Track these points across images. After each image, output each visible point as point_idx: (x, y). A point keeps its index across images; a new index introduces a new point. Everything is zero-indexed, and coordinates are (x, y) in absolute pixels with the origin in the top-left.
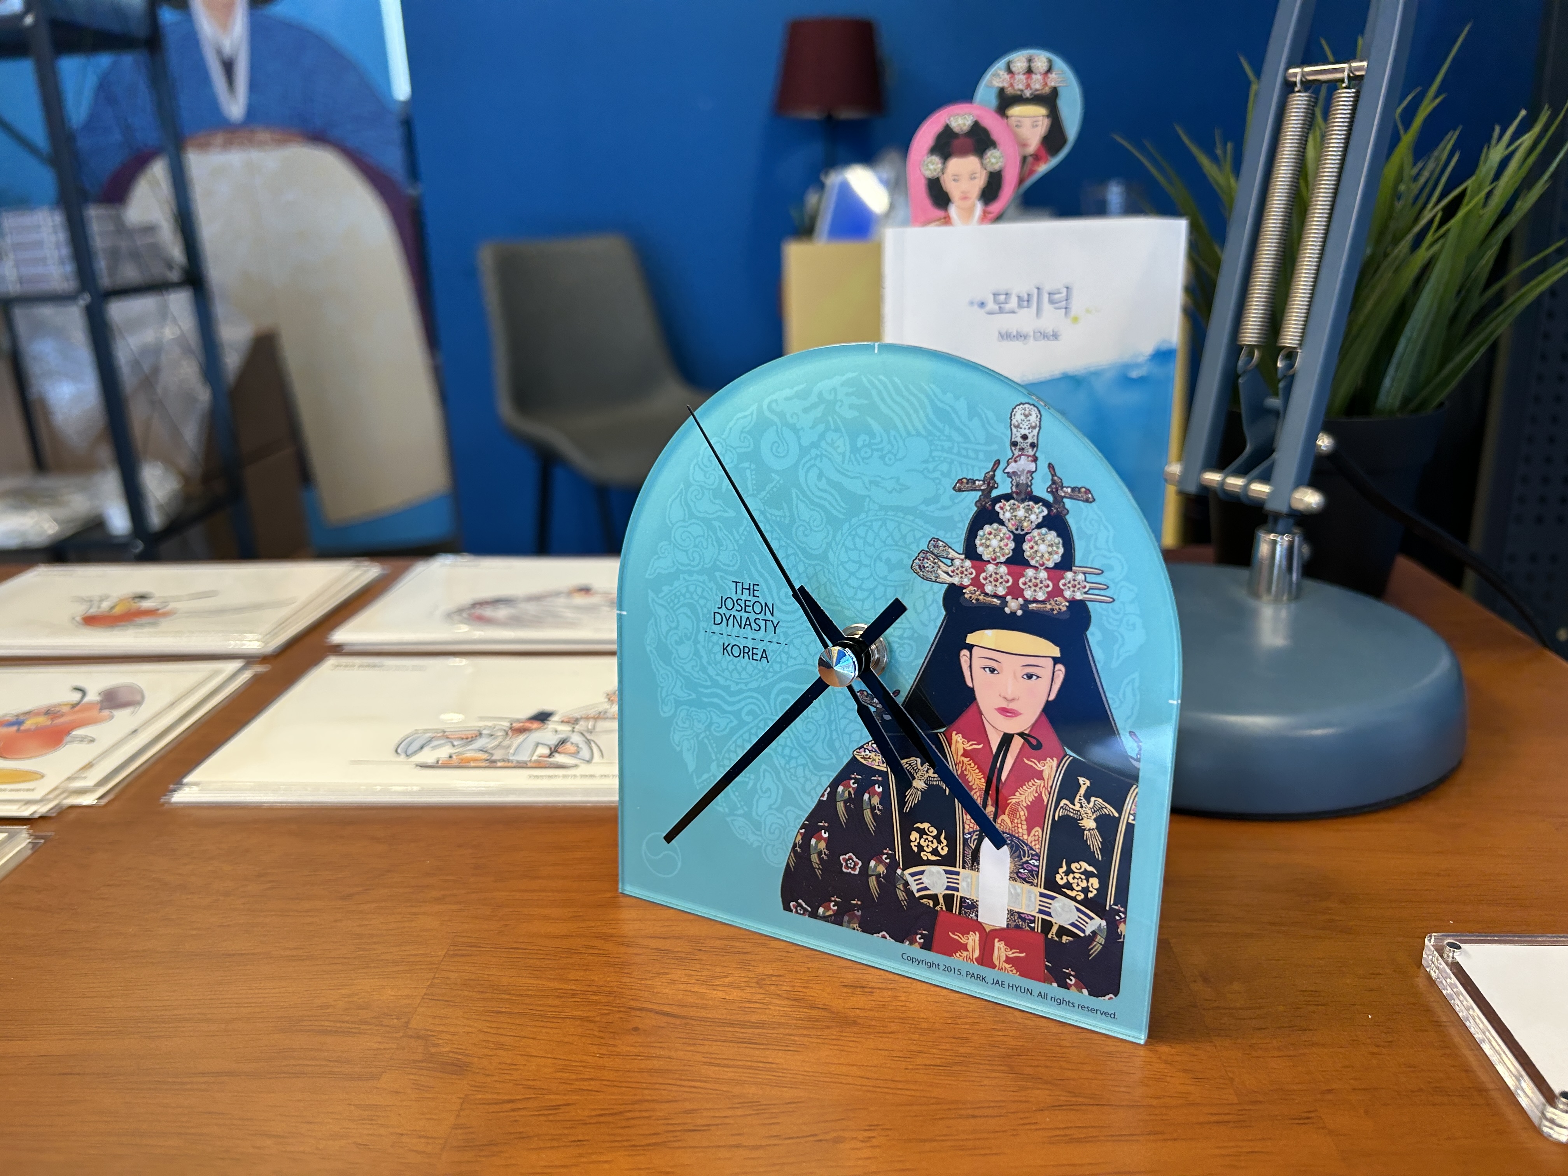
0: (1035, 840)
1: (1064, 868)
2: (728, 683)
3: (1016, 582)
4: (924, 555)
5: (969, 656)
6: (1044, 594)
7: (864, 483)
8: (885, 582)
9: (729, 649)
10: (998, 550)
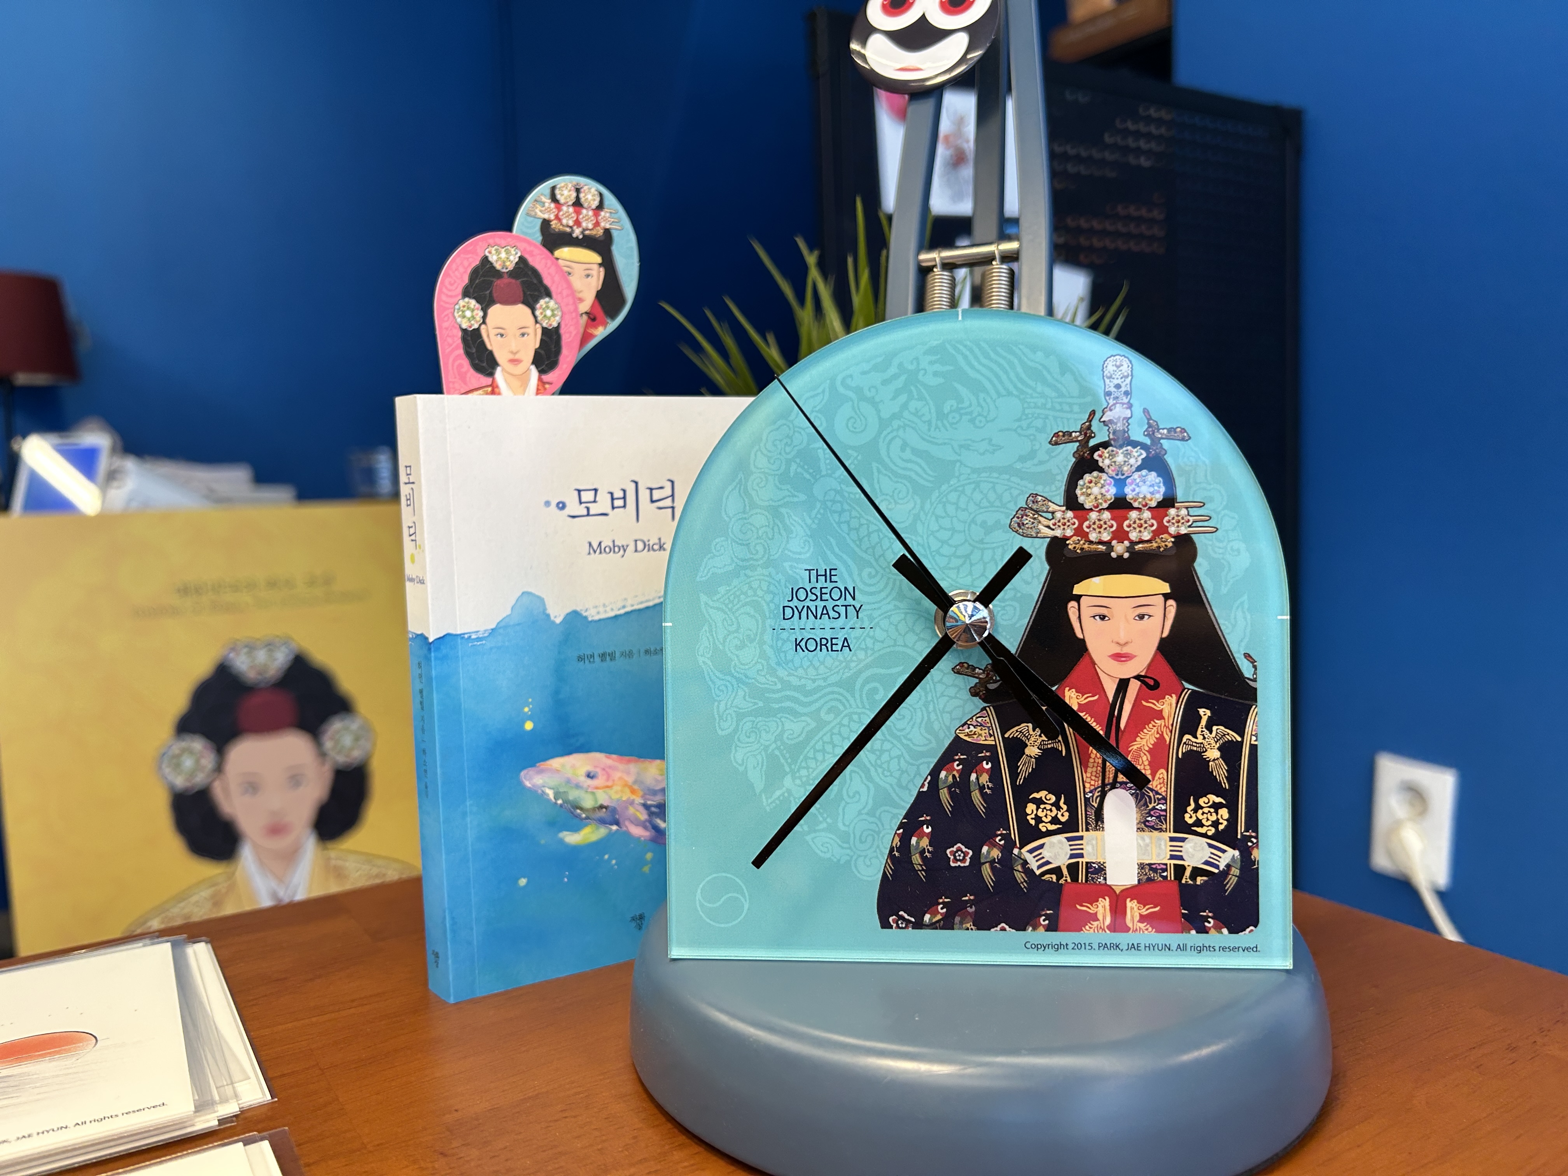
0: (1160, 784)
1: (1193, 805)
2: (803, 681)
3: (1120, 526)
4: (1022, 513)
5: (1077, 607)
6: (1149, 533)
7: (953, 448)
8: (982, 546)
9: (803, 644)
10: (1099, 497)
